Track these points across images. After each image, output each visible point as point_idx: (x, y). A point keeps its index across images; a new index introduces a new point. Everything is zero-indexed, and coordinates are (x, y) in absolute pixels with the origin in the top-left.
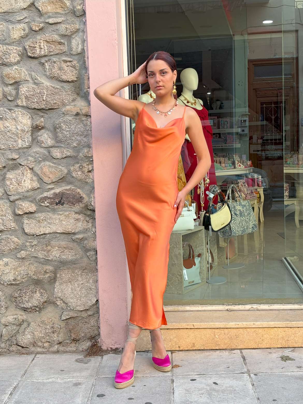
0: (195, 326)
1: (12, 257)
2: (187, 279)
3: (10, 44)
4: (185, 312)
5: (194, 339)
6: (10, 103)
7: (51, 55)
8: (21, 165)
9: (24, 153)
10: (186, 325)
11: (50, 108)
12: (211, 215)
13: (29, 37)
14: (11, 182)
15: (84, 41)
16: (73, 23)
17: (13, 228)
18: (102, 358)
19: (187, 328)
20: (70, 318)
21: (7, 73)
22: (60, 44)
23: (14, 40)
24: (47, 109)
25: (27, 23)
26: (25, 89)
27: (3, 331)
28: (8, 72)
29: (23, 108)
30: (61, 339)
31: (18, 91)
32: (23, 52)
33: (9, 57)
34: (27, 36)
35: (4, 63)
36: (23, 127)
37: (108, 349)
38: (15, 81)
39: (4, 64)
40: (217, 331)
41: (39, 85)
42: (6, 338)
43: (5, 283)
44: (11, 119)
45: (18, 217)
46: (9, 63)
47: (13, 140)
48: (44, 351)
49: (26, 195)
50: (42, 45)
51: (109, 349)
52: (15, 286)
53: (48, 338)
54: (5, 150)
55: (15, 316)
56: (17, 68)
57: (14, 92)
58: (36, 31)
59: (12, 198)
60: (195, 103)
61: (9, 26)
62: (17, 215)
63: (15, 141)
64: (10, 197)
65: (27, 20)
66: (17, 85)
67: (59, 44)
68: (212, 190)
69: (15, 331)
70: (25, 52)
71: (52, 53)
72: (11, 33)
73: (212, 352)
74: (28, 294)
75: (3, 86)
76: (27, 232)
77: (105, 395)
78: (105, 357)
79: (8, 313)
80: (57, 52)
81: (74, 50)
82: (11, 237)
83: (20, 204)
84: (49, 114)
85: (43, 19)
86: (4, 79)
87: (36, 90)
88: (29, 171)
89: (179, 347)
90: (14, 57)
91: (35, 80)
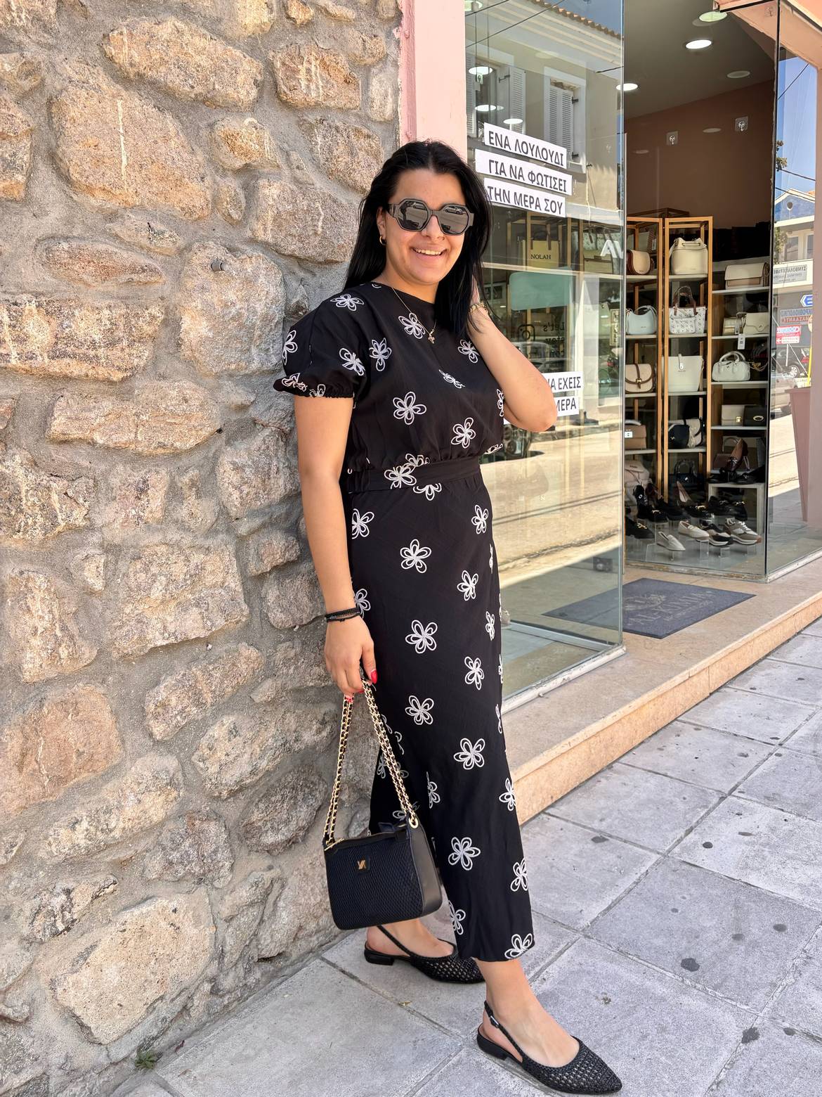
1: (241, 707)
6: (230, 228)
7: (329, 107)
8: (255, 422)
9: (265, 386)
11: (329, 258)
15: (397, 91)
22: (349, 82)
24: (321, 259)
26: (276, 192)
27: (226, 939)
29: (267, 248)
31: (252, 196)
32: (264, 75)
35: (211, 95)
36: (271, 308)
38: (248, 162)
41: (304, 187)
42: (234, 956)
43: (224, 792)
45: (254, 583)
47: (239, 345)
49: (277, 514)
50: (312, 70)
52: (246, 791)
54: (219, 377)
55: (253, 879)
58: (294, 24)
59: (242, 527)
62: (253, 577)
63: (245, 351)
64: (236, 523)
66: (247, 174)
67: (346, 81)
69: (257, 922)
71: (332, 102)
79: (234, 879)
80: (342, 103)
81: (375, 108)
82: (239, 647)
83: (264, 541)
84: (318, 275)
87: (298, 202)
88: (281, 442)
91: (298, 171)
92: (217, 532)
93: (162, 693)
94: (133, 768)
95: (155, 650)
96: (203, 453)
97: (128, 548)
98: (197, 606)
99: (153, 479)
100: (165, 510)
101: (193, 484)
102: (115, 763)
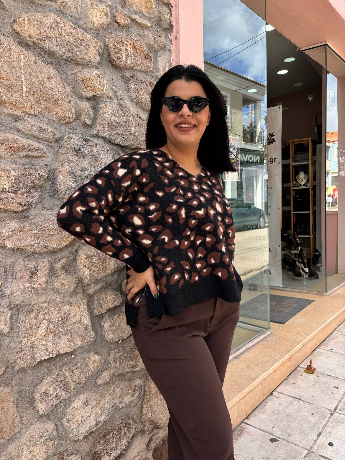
1: (90, 388)
3: (85, 29)
6: (85, 129)
13: (110, 31)
16: (159, 34)
17: (92, 338)
21: (85, 76)
22: (147, 59)
25: (109, 6)
26: (110, 111)
29: (104, 140)
31: (98, 112)
32: (104, 50)
33: (85, 51)
34: (108, 27)
35: (75, 58)
38: (95, 94)
39: (75, 61)
41: (124, 109)
43: (80, 437)
44: (91, 156)
45: (97, 319)
46: (85, 61)
49: (110, 281)
50: (128, 50)
52: (93, 434)
56: (99, 73)
57: (91, 113)
58: (119, 26)
59: (91, 290)
62: (97, 316)
64: (87, 287)
65: (110, 3)
66: (95, 102)
67: (145, 57)
71: (138, 68)
72: (90, 12)
75: (76, 98)
76: (110, 338)
80: (143, 68)
81: (160, 72)
85: (127, 11)
86: (79, 85)
87: (121, 117)
89: (247, 414)
90: (94, 54)
91: (121, 101)
92: (77, 293)
93: (44, 387)
94: (27, 432)
95: (41, 362)
96: (70, 250)
97: (25, 306)
98: (65, 335)
99: (40, 266)
100: (47, 282)
101: (63, 267)
102: (16, 431)
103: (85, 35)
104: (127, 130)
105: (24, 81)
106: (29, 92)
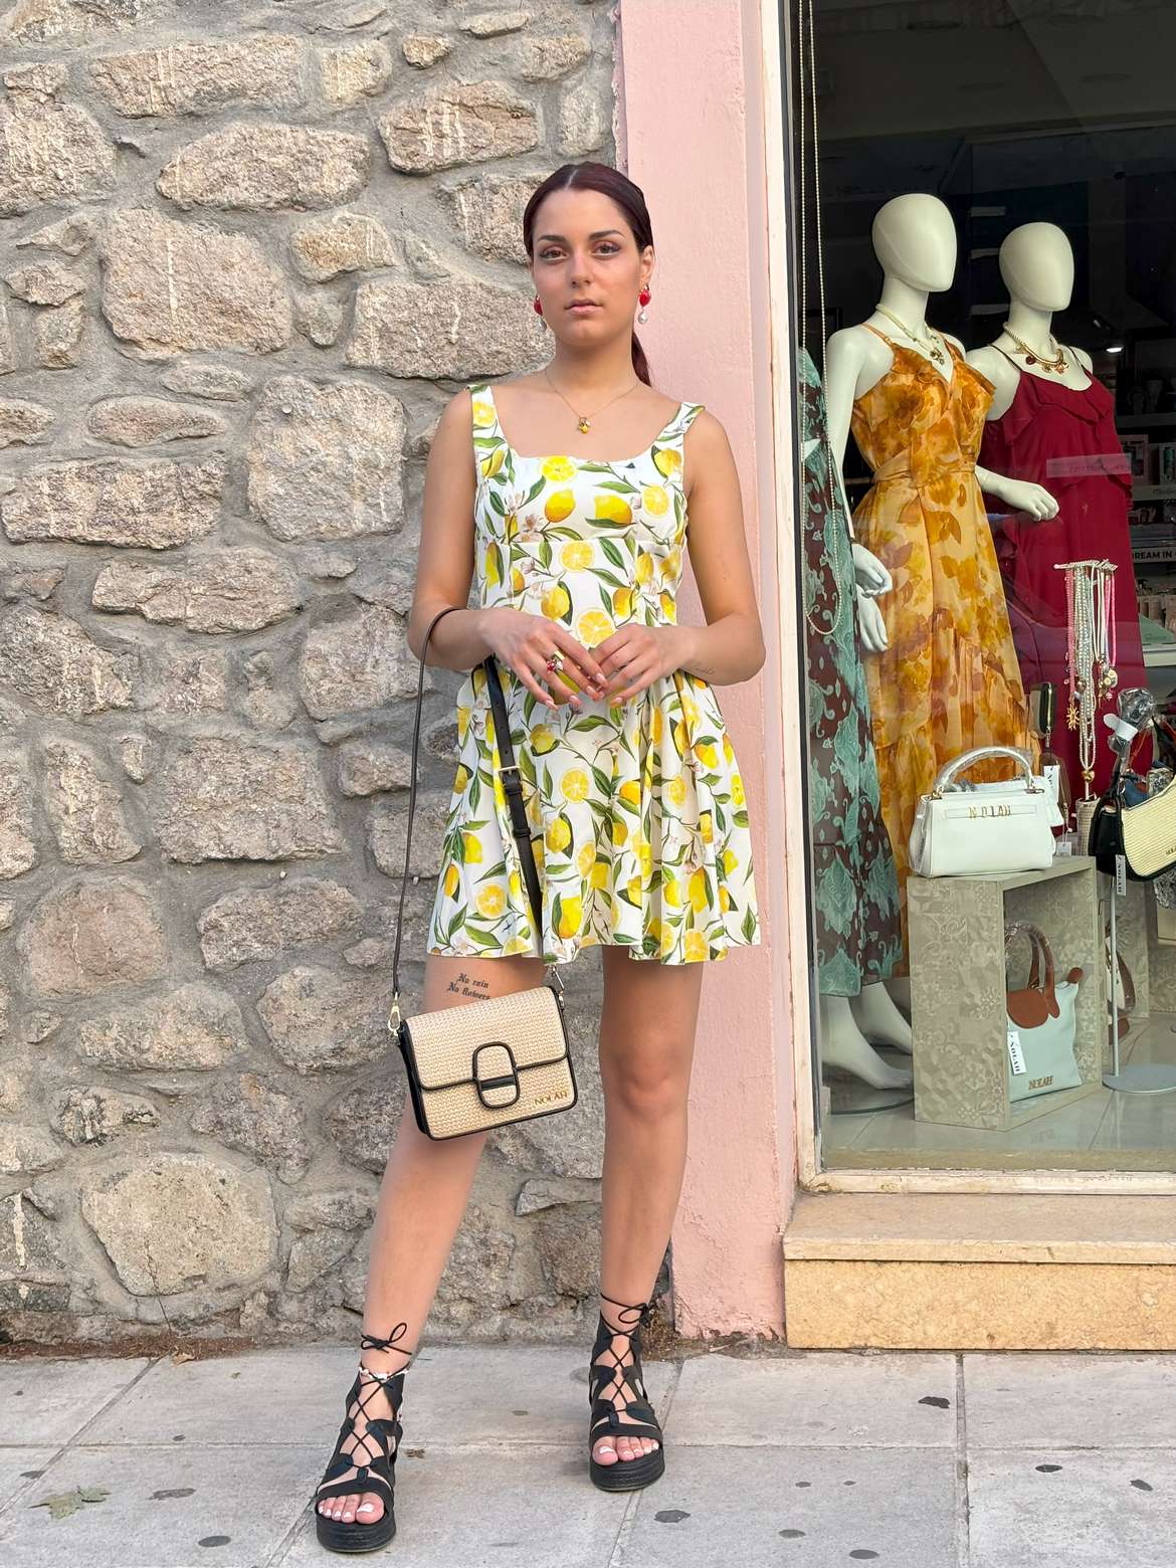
0: (1056, 1254)
1: (327, 962)
2: (1023, 1070)
3: (320, 121)
4: (1016, 1198)
5: (1054, 1307)
6: (320, 355)
7: (479, 161)
8: (361, 600)
9: (374, 553)
10: (1018, 1249)
11: (477, 372)
12: (1123, 811)
13: (395, 92)
14: (323, 669)
15: (611, 100)
16: (567, 28)
17: (329, 847)
18: (679, 1369)
19: (1023, 1260)
20: (552, 1207)
21: (310, 235)
22: (518, 117)
23: (337, 107)
24: (464, 376)
25: (386, 34)
27: (294, 1253)
28: (315, 234)
30: (516, 1293)
31: (352, 309)
32: (371, 151)
33: (317, 174)
34: (387, 87)
35: (298, 197)
36: (373, 450)
37: (701, 1338)
39: (298, 204)
40: (1147, 1275)
41: (431, 282)
42: (303, 1279)
43: (300, 1065)
44: (324, 418)
45: (351, 807)
46: (315, 198)
47: (331, 502)
48: (450, 1333)
49: (380, 721)
50: (444, 122)
51: (708, 1335)
52: (338, 1076)
53: (465, 1283)
54: (301, 543)
55: (339, 1196)
56: (348, 215)
57: (335, 314)
58: (420, 68)
59: (327, 732)
60: (1061, 361)
61: (318, 50)
62: (347, 798)
63: (341, 509)
64: (319, 725)
65: (387, 26)
66: (346, 284)
67: (513, 116)
68: (1131, 708)
69: (340, 1254)
70: (378, 151)
71: (485, 154)
72: (326, 79)
73: (1126, 1362)
74: (388, 1108)
75: (294, 290)
76: (384, 863)
77: (689, 1515)
78: (693, 1367)
79: (311, 1184)
80: (505, 148)
81: (570, 139)
82: (323, 884)
83: (356, 754)
85: (449, 17)
86: (297, 259)
88: (392, 626)
89: (991, 1337)
90: (336, 174)
91: (419, 264)
92: (292, 734)
94: (177, 992)
95: (209, 860)
96: (279, 634)
97: (176, 738)
99: (207, 662)
100: (225, 698)
101: (263, 671)
103: (313, 138)
104: (441, 333)
105: (172, 290)
106: (185, 307)
